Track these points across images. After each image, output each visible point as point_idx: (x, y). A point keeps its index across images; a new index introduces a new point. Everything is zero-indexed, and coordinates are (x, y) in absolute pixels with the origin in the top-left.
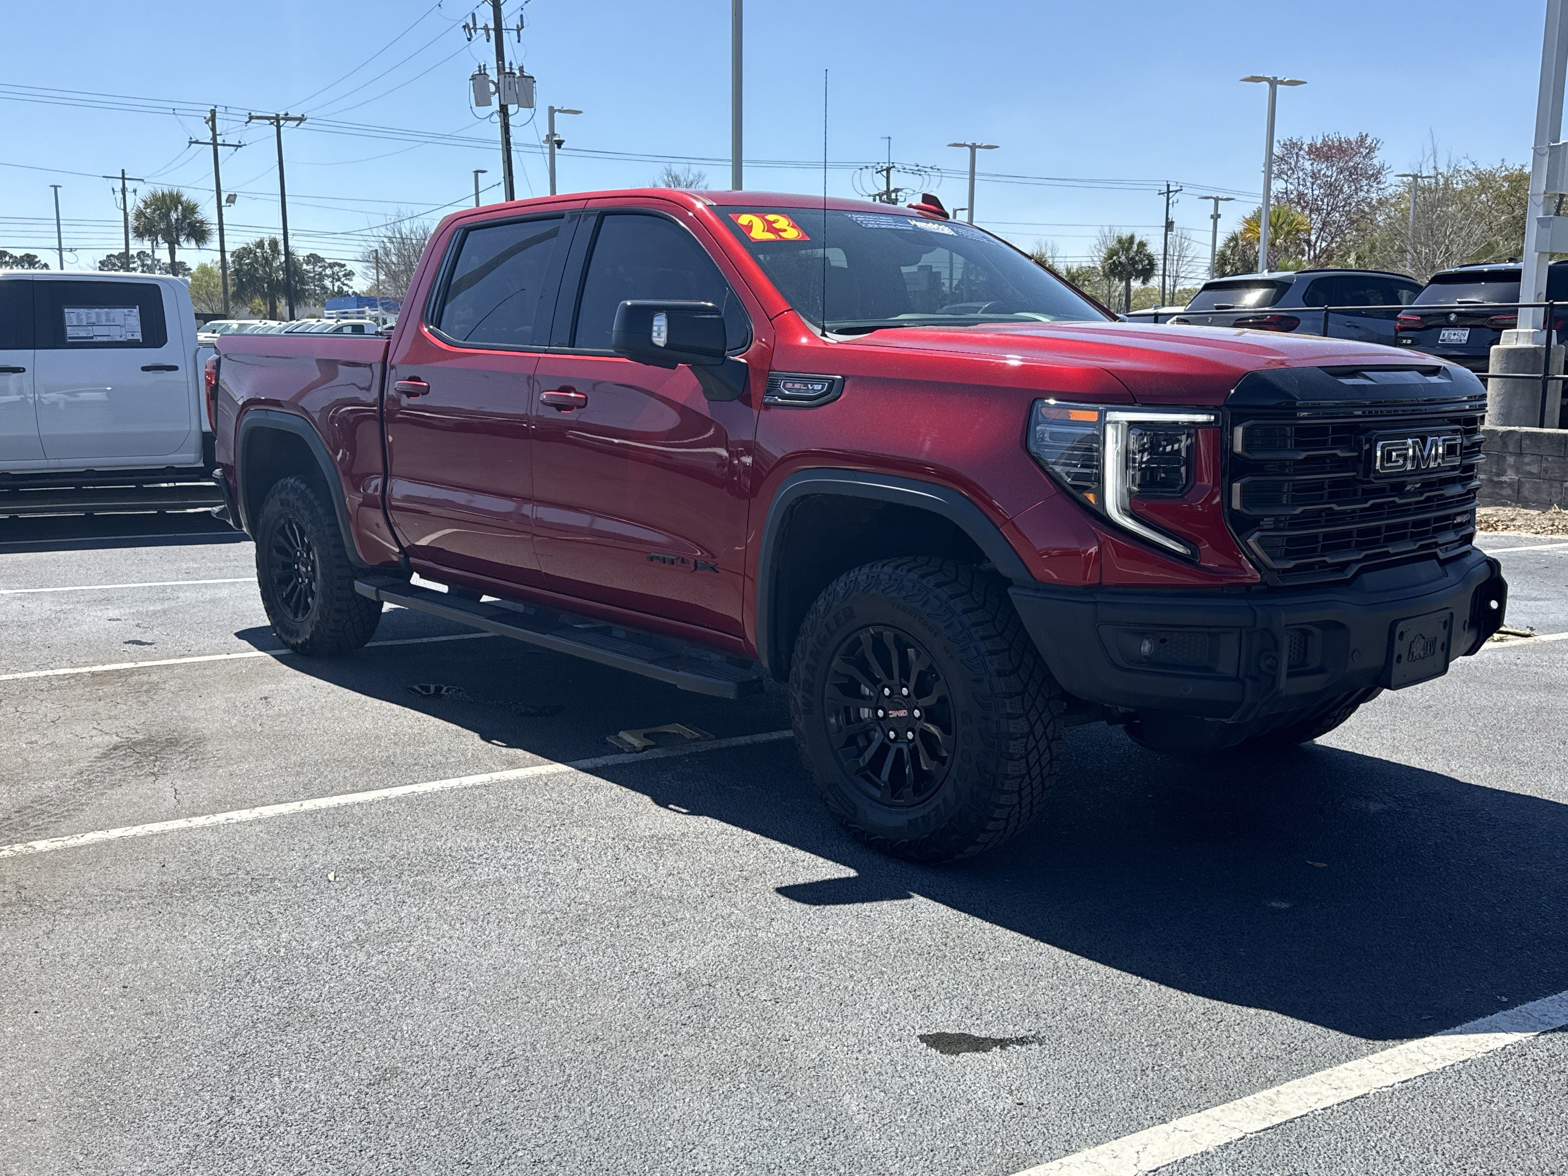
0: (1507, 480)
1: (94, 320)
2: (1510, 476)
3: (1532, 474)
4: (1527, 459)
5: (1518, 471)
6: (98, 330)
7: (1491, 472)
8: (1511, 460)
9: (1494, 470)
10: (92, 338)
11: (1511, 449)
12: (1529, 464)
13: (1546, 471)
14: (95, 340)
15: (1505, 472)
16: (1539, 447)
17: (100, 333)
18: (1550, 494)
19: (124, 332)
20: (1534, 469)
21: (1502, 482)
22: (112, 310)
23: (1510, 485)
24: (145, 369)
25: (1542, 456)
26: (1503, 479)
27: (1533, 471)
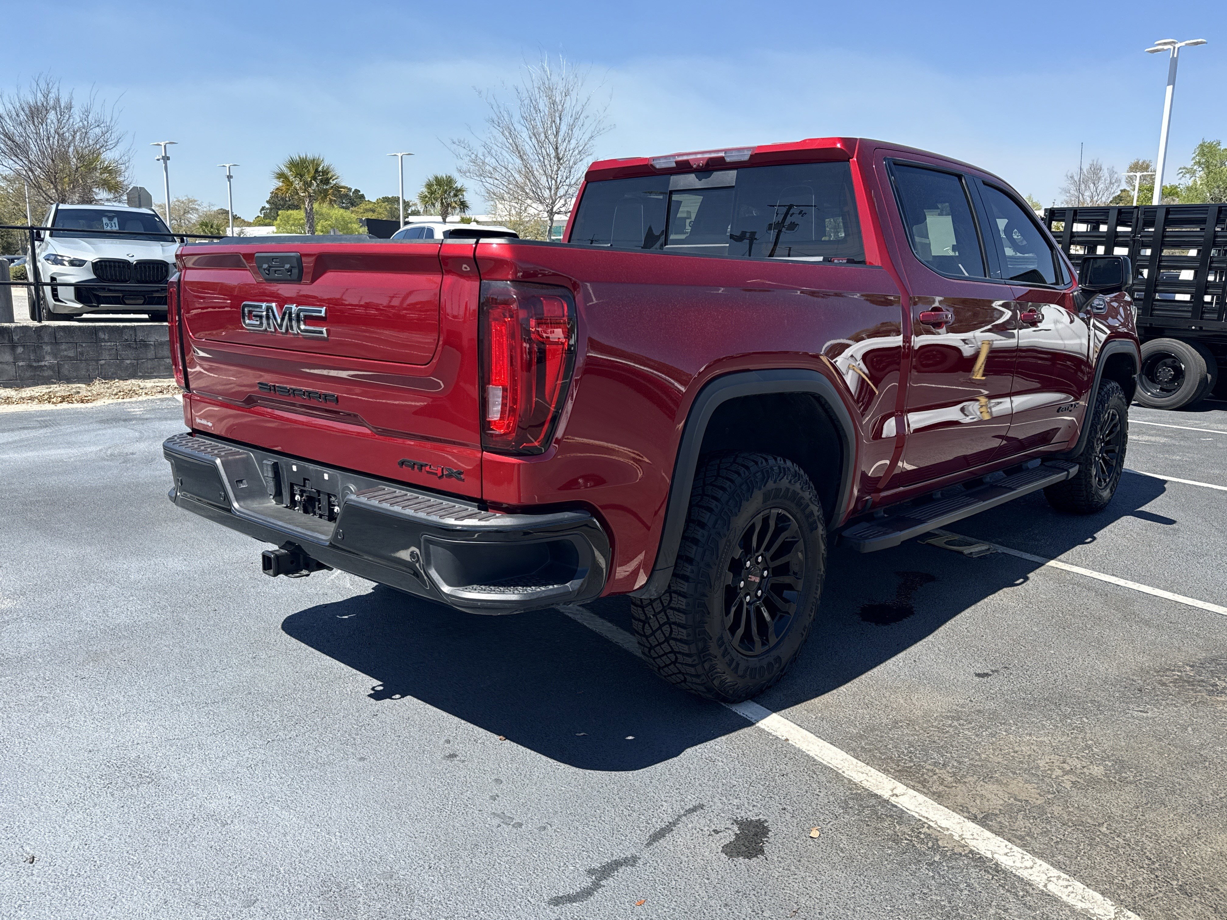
0: (46, 363)
2: (49, 361)
3: (70, 357)
4: (63, 347)
5: (55, 356)
7: (30, 359)
8: (47, 348)
9: (32, 358)
11: (46, 339)
12: (66, 350)
13: (82, 354)
15: (44, 358)
16: (73, 337)
18: (88, 370)
20: (71, 354)
21: (43, 366)
23: (51, 367)
25: (76, 343)
26: (43, 363)
27: (70, 355)
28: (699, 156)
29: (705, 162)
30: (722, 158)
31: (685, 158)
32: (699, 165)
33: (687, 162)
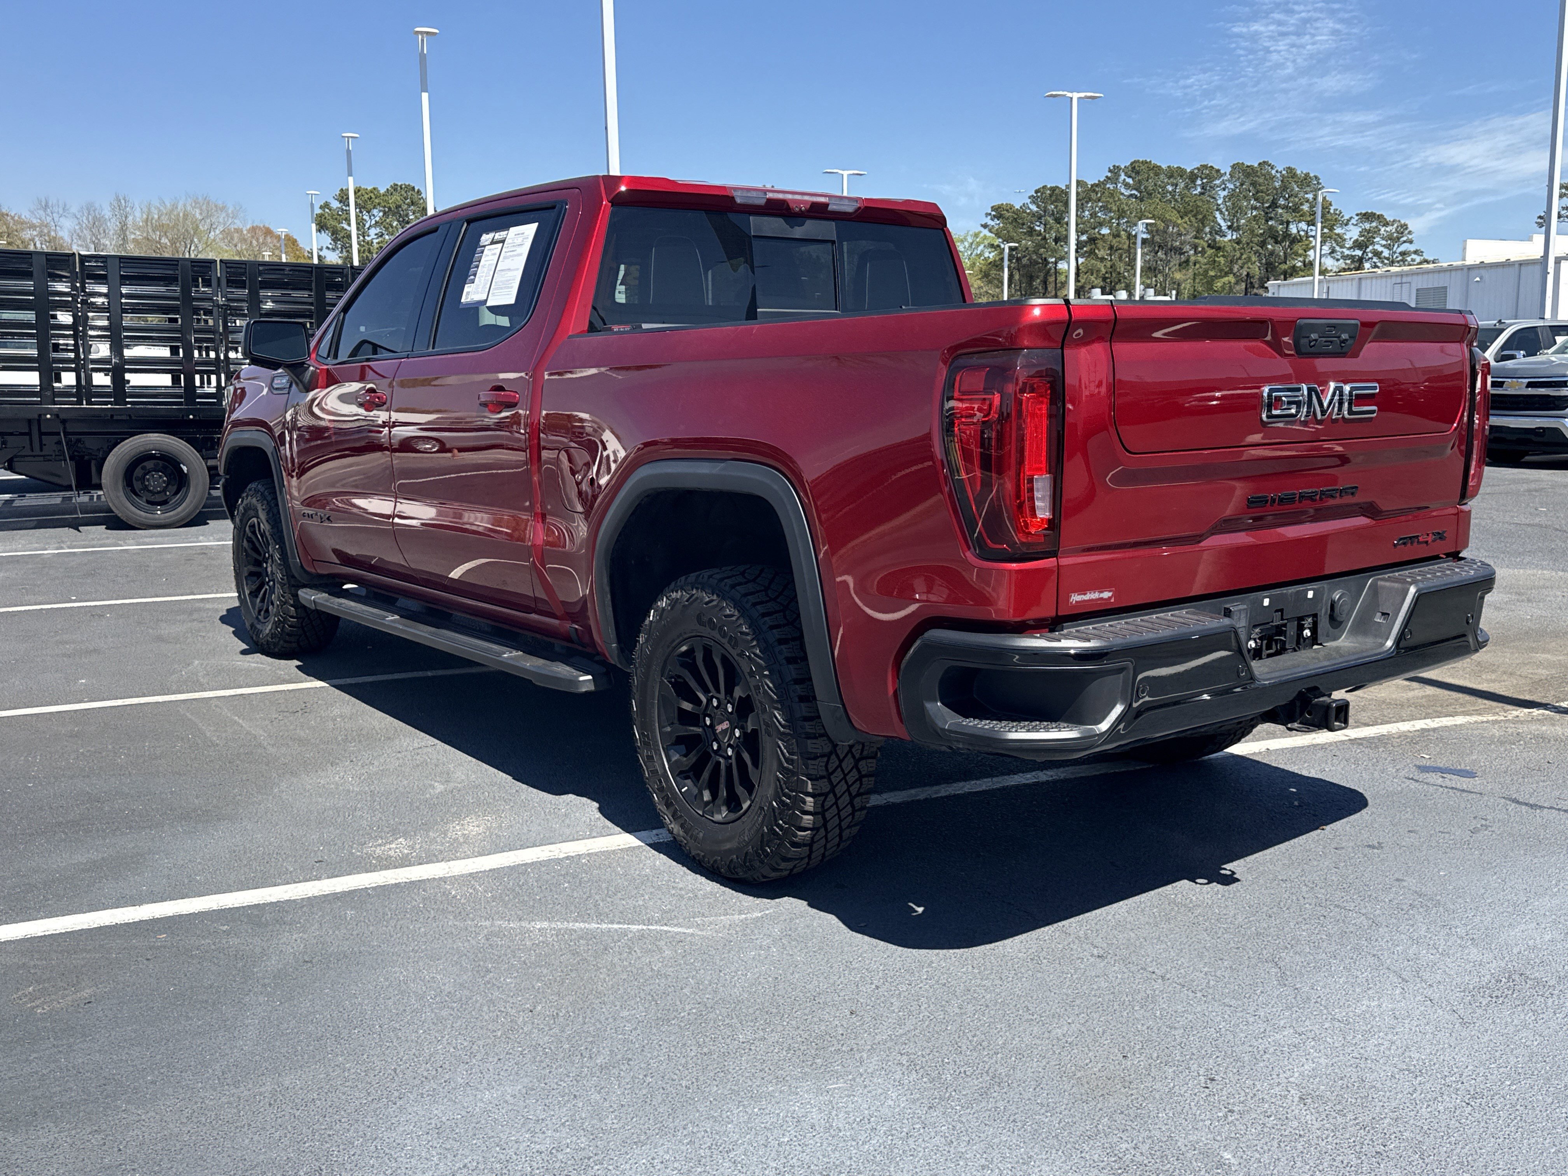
28: (806, 198)
29: (808, 206)
30: (826, 205)
31: (780, 196)
32: (800, 209)
33: (783, 202)
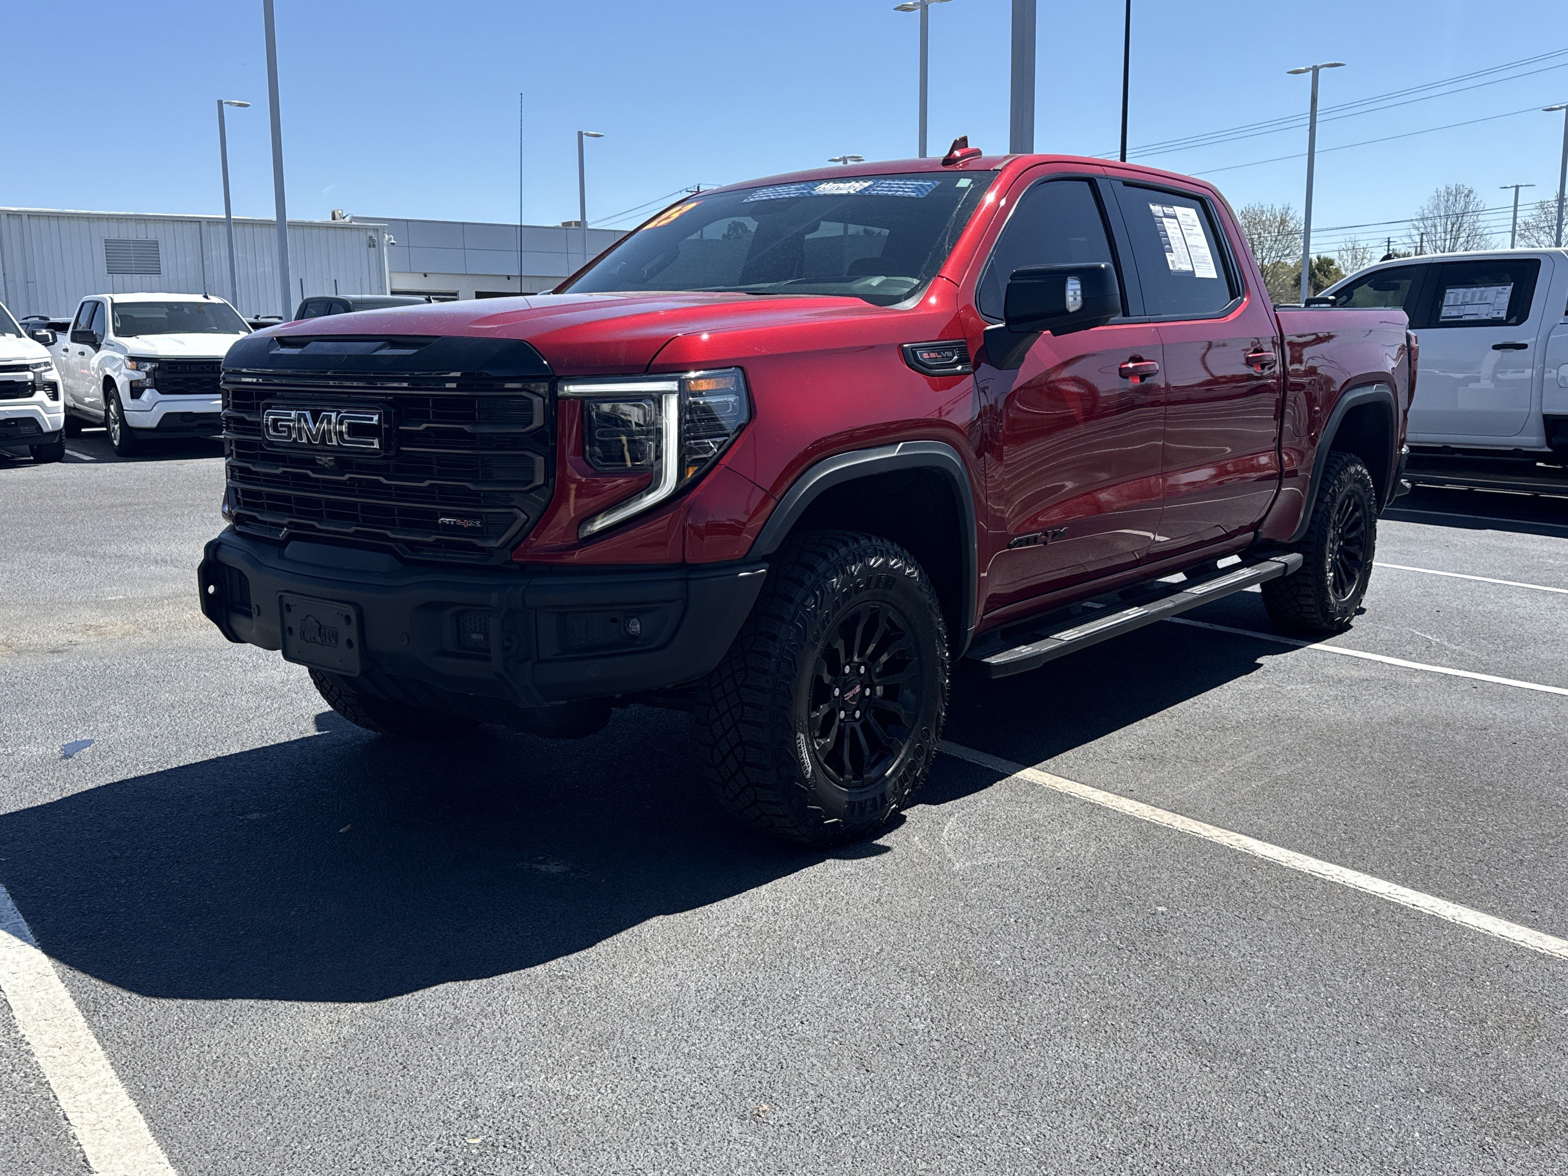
1: (1468, 299)
6: (1469, 309)
10: (1461, 317)
14: (1463, 319)
17: (1470, 312)
19: (1491, 310)
22: (1488, 289)
24: (1496, 347)
